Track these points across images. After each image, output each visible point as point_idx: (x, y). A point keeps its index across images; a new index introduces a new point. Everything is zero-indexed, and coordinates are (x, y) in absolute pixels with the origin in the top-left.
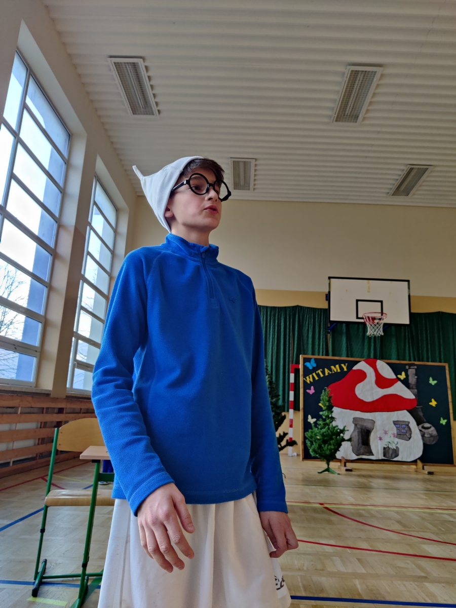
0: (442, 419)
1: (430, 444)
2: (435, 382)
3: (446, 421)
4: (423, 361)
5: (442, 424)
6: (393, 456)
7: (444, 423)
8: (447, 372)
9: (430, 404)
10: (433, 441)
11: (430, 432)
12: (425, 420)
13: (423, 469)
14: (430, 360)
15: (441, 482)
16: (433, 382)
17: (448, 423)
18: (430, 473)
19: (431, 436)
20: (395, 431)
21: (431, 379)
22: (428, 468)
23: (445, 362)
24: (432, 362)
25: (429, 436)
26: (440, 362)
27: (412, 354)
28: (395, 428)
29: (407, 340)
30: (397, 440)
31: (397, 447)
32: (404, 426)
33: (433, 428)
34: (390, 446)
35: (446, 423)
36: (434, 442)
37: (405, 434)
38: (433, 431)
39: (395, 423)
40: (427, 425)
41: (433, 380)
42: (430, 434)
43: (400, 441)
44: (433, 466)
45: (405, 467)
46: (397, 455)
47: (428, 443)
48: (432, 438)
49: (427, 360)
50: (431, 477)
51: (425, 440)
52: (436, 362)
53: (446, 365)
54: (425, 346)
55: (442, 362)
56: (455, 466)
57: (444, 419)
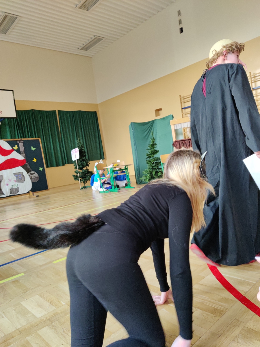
0: (40, 168)
2: (35, 149)
3: (42, 168)
4: (26, 138)
5: (40, 170)
6: (16, 192)
8: (40, 143)
9: (33, 161)
11: (35, 176)
12: (31, 170)
13: (33, 195)
14: (30, 137)
15: (43, 199)
16: (33, 149)
17: (44, 169)
18: (37, 196)
19: (36, 177)
20: (15, 178)
21: (32, 147)
22: (36, 194)
23: (38, 137)
24: (31, 138)
25: (34, 178)
26: (36, 137)
27: (19, 135)
28: (15, 177)
29: (16, 127)
30: (17, 183)
31: (18, 187)
32: (20, 175)
33: (36, 173)
34: (13, 188)
35: (42, 169)
36: (37, 180)
37: (21, 179)
38: (36, 175)
39: (15, 174)
40: (33, 172)
41: (34, 148)
42: (35, 177)
43: (19, 183)
44: (38, 192)
45: (23, 197)
46: (18, 192)
47: (34, 181)
48: (36, 179)
49: (29, 137)
50: (38, 198)
51: (32, 180)
52: (33, 138)
53: (39, 139)
54: (26, 129)
55: (37, 137)
56: (49, 190)
57: (41, 168)
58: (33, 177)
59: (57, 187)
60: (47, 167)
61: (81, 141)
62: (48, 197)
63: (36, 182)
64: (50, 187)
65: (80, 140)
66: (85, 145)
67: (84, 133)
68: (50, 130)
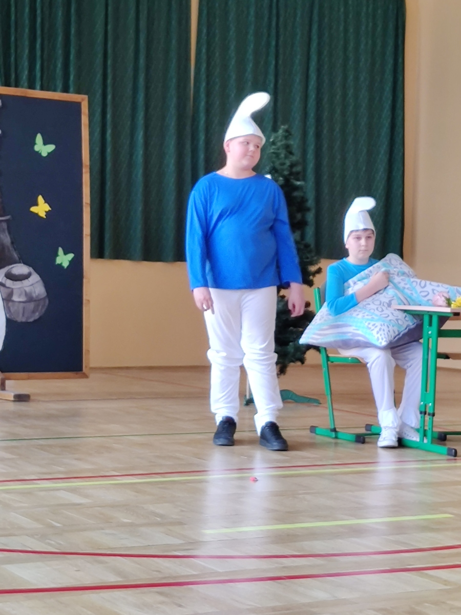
0: (61, 251)
1: (24, 320)
2: (51, 148)
3: (71, 256)
4: (17, 85)
5: (60, 266)
7: (66, 264)
8: (85, 120)
9: (34, 209)
10: (34, 312)
11: (28, 289)
12: (15, 255)
13: (3, 387)
14: (38, 87)
15: (49, 417)
16: (43, 148)
17: (77, 264)
18: (21, 398)
19: (30, 299)
21: (39, 139)
22: (18, 384)
23: (78, 92)
24: (42, 89)
25: (23, 299)
26: (66, 90)
33: (35, 278)
35: (71, 262)
36: (37, 316)
38: (35, 285)
40: (20, 269)
41: (45, 143)
42: (26, 294)
44: (29, 378)
47: (20, 319)
48: (31, 306)
49: (32, 86)
50: (22, 407)
51: (12, 310)
52: (55, 90)
53: (84, 101)
54: (27, 43)
55: (71, 89)
56: (86, 376)
57: (65, 253)
58: (20, 296)
59: (128, 368)
60: (99, 253)
61: (295, 143)
62: (74, 415)
63: (27, 323)
64: (92, 365)
65: (288, 134)
66: (311, 166)
67: (319, 101)
68: (142, 61)
